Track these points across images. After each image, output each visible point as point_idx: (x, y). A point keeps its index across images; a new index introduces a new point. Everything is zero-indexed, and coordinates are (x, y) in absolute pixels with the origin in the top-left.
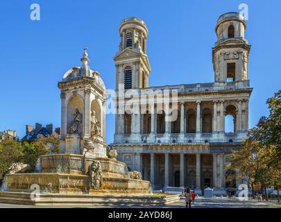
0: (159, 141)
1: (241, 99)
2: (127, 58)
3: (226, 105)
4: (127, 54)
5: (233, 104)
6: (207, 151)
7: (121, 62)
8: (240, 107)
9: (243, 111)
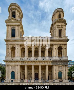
0: (29, 60)
1: (65, 44)
2: (12, 22)
3: (59, 46)
4: (13, 21)
5: (61, 45)
6: (51, 64)
7: (9, 24)
8: (64, 47)
9: (65, 49)
